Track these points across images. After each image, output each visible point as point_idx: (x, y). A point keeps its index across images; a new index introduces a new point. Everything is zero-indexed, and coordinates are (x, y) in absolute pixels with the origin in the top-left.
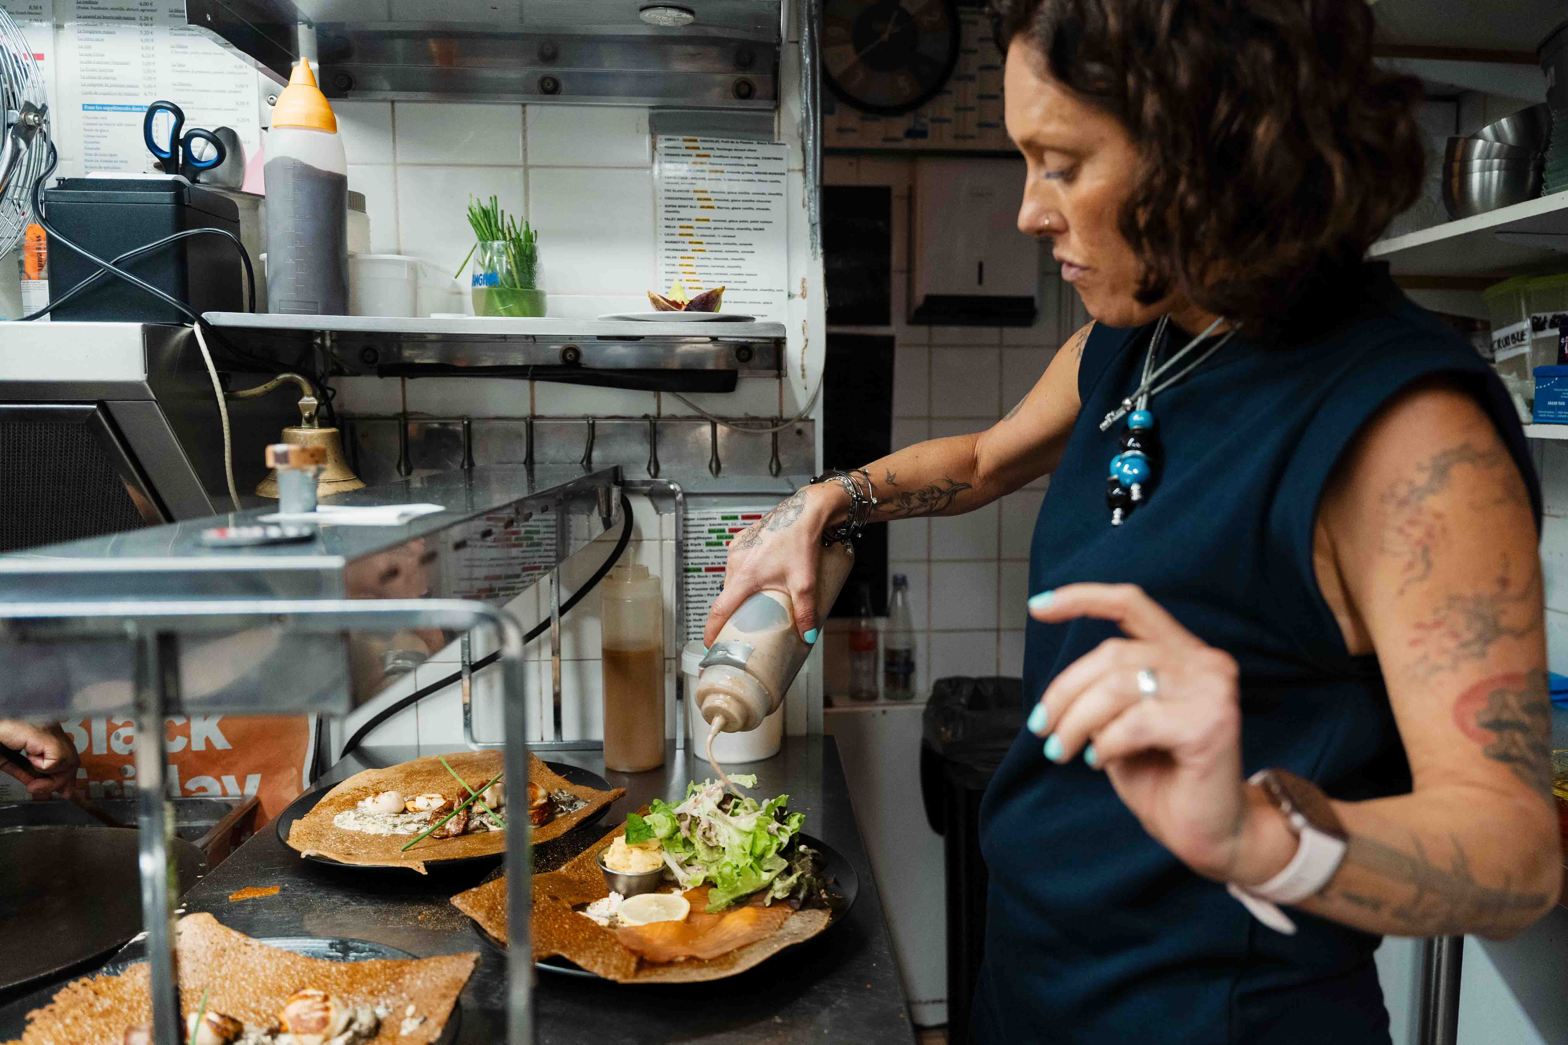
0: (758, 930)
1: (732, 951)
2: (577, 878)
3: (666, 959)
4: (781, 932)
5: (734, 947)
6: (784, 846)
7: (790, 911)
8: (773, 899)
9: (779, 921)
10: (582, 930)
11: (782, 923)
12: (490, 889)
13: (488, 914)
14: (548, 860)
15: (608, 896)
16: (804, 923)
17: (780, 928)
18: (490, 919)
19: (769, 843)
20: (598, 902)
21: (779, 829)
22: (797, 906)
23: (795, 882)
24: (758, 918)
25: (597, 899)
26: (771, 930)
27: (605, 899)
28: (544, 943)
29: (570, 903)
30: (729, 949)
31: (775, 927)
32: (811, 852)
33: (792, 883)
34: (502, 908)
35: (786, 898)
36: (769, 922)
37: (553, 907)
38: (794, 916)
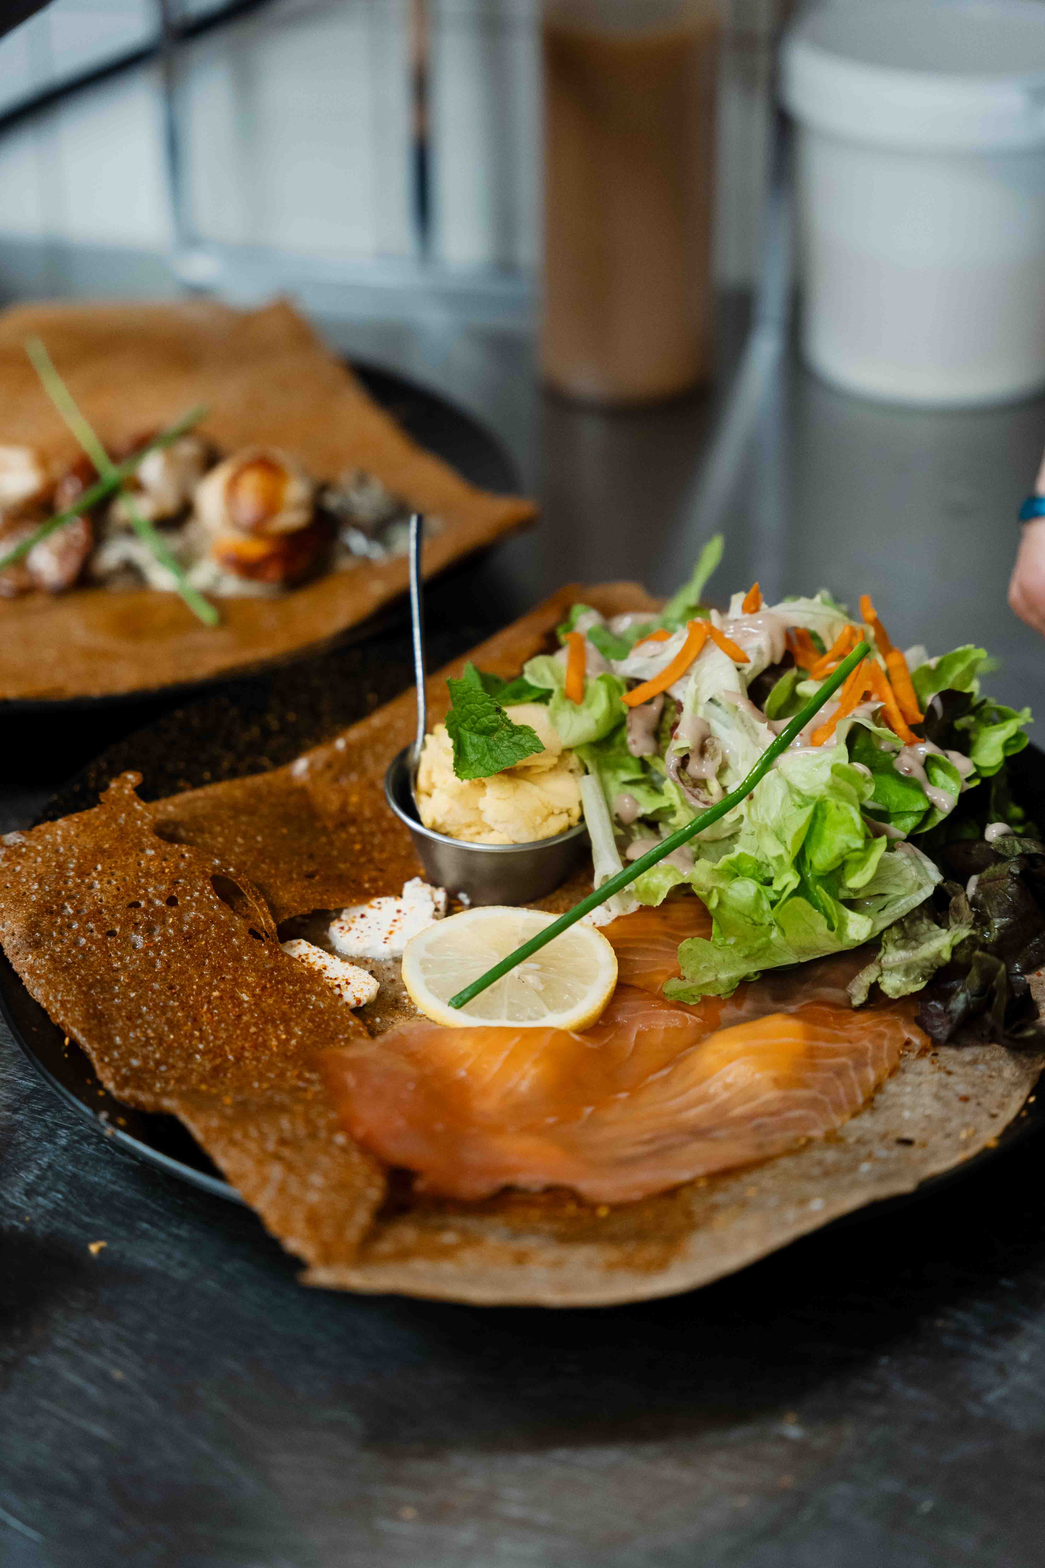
0: (799, 1104)
1: (691, 1184)
2: (334, 803)
3: (482, 1187)
4: (867, 1123)
5: (700, 1170)
6: (940, 817)
7: (917, 1041)
8: (875, 989)
9: (871, 1075)
10: (286, 1020)
11: (879, 1088)
12: (54, 844)
13: (33, 927)
14: (267, 733)
15: (398, 894)
16: (946, 1104)
17: (870, 1103)
18: (36, 945)
19: (859, 843)
20: (365, 909)
21: (929, 762)
22: (942, 1031)
23: (947, 956)
24: (811, 1053)
25: (365, 896)
26: (838, 1108)
27: (388, 904)
28: (169, 1049)
29: (274, 910)
30: (685, 1176)
31: (852, 1101)
32: (1019, 850)
33: (938, 955)
34: (78, 911)
35: (914, 995)
36: (840, 1072)
37: (220, 925)
38: (925, 1064)
